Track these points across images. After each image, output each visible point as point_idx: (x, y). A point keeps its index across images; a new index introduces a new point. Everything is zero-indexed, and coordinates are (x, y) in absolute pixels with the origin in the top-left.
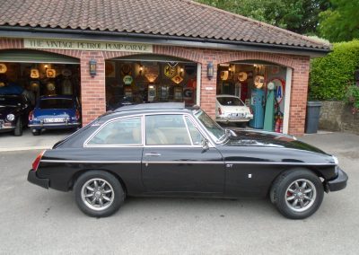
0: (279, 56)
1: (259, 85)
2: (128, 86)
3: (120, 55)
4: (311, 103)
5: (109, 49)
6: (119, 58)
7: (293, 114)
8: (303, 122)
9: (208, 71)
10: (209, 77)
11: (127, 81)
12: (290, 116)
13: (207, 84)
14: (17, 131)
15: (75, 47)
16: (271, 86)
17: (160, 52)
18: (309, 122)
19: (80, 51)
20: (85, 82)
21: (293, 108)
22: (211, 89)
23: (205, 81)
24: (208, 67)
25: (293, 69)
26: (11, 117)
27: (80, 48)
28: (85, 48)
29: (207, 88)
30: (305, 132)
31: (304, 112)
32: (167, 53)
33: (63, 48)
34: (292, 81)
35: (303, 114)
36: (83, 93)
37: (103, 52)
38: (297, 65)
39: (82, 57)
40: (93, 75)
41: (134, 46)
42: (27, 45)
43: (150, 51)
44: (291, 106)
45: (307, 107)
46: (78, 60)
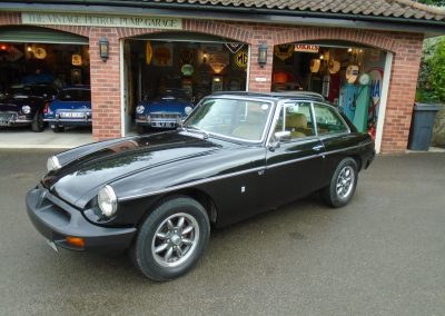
0: (371, 33)
1: (351, 79)
2: (188, 77)
3: (139, 33)
4: (420, 106)
5: (124, 25)
6: (138, 36)
7: (390, 120)
8: (407, 133)
9: (259, 55)
11: (187, 71)
12: (385, 123)
14: (35, 126)
15: (82, 22)
16: (365, 79)
17: (192, 28)
18: (416, 133)
19: (89, 27)
20: (95, 67)
21: (392, 112)
25: (394, 54)
26: (27, 109)
27: (88, 24)
28: (95, 23)
30: (409, 147)
31: (409, 118)
32: (202, 30)
33: (68, 23)
34: (392, 71)
35: (407, 122)
36: (93, 81)
37: (118, 28)
38: (401, 48)
39: (91, 35)
40: (105, 58)
41: (157, 20)
42: (26, 20)
43: (178, 27)
44: (387, 108)
45: (414, 111)
46: (87, 39)
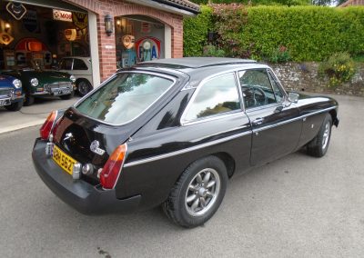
10: (108, 33)
13: (105, 41)
22: (111, 47)
23: (103, 37)
24: (107, 19)
29: (107, 47)
